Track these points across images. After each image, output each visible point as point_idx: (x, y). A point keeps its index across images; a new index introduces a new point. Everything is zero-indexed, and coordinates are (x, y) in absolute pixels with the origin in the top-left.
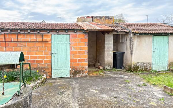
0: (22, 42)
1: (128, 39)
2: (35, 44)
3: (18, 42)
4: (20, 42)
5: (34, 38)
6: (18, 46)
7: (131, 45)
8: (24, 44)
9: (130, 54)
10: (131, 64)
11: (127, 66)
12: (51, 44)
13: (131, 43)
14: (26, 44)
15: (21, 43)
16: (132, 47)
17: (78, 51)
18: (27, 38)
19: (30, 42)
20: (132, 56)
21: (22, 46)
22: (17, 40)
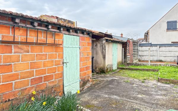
0: (22, 43)
1: (99, 45)
2: (43, 47)
3: (14, 42)
4: (17, 43)
5: (42, 38)
6: (13, 51)
7: (104, 50)
8: (25, 47)
9: (102, 58)
10: (104, 67)
11: (97, 69)
12: (63, 48)
14: (28, 48)
15: (20, 46)
20: (105, 60)
21: (22, 51)
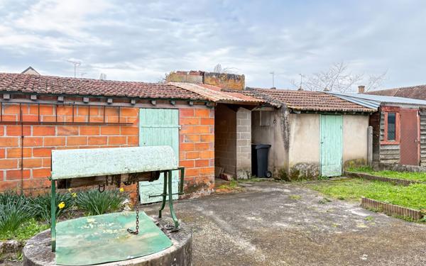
0: (68, 124)
1: (278, 121)
2: (100, 128)
3: (56, 123)
4: (63, 123)
5: (99, 116)
6: (56, 133)
7: (286, 131)
8: (72, 129)
9: (284, 148)
10: (287, 167)
11: (277, 171)
12: (138, 129)
13: (285, 128)
14: (76, 129)
15: (65, 127)
16: (287, 135)
17: (196, 144)
18: (81, 116)
19: (89, 124)
20: (288, 152)
21: (68, 133)
22: (54, 121)
